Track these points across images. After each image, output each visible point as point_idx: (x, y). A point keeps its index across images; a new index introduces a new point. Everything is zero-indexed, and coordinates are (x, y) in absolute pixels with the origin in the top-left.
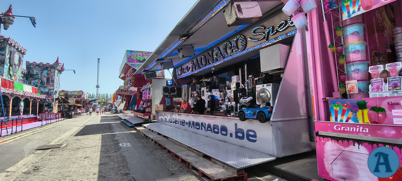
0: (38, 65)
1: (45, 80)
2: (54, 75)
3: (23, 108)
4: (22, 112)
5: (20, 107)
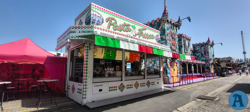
1: (203, 52)
2: (208, 49)
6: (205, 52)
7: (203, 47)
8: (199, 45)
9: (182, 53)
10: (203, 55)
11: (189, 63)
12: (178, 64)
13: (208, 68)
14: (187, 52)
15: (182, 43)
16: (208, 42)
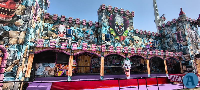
1: (175, 37)
2: (184, 28)
3: (130, 68)
4: (128, 71)
5: (124, 66)
6: (178, 35)
7: (174, 28)
8: (168, 26)
9: (102, 36)
10: (176, 41)
11: (112, 54)
12: (15, 52)
13: (187, 64)
14: (117, 35)
15: (104, 20)
16: (181, 17)
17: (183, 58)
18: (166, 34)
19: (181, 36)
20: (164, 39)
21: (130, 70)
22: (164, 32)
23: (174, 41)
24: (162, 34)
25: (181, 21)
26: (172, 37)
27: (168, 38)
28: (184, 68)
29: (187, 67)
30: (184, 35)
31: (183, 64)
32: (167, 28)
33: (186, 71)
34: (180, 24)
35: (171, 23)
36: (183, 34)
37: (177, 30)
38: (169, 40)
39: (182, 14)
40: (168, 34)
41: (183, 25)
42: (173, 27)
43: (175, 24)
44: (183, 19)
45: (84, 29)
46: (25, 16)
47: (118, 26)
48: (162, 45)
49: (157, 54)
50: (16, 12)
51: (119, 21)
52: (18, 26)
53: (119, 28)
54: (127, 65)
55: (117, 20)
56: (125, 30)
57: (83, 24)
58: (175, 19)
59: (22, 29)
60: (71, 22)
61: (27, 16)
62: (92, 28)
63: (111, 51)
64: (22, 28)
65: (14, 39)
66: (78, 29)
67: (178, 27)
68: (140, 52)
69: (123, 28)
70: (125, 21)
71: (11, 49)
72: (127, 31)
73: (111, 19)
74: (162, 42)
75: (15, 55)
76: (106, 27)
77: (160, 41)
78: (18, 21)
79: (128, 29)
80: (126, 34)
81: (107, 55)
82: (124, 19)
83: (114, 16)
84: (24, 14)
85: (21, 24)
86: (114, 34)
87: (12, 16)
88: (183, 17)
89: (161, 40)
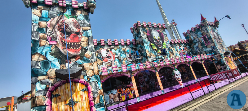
0: (191, 31)
1: (202, 40)
2: (208, 32)
3: (180, 76)
4: (180, 80)
5: (176, 76)
6: (204, 38)
7: (199, 33)
8: (193, 32)
9: (146, 52)
10: (204, 45)
11: (162, 67)
12: (95, 83)
13: (220, 63)
14: (158, 49)
15: (143, 37)
16: (203, 22)
17: (215, 58)
18: (193, 39)
19: (207, 39)
20: (192, 44)
21: (181, 79)
22: (191, 38)
23: (202, 44)
24: (188, 40)
25: (204, 26)
26: (199, 41)
27: (196, 43)
28: (219, 67)
29: (221, 65)
30: (210, 38)
31: (217, 64)
32: (192, 33)
33: (221, 69)
34: (204, 29)
35: (194, 29)
36: (209, 36)
37: (202, 34)
38: (197, 44)
39: (203, 19)
40: (195, 39)
41: (206, 29)
42: (197, 32)
43: (199, 29)
44: (205, 23)
45: (124, 49)
46: (90, 46)
47: (156, 40)
48: (192, 50)
49: (196, 59)
50: (81, 45)
51: (156, 34)
52: (88, 58)
53: (157, 41)
54: (177, 75)
55: (154, 35)
56: (163, 42)
57: (122, 44)
58: (198, 25)
59: (93, 60)
60: (111, 44)
61: (92, 46)
62: (131, 47)
63: (162, 64)
64: (92, 58)
65: (90, 71)
66: (118, 50)
67: (203, 32)
68: (183, 60)
69: (161, 41)
70: (160, 34)
71: (91, 81)
72: (164, 43)
73: (148, 34)
74: (190, 47)
75: (96, 86)
76: (147, 43)
77: (189, 47)
78: (86, 53)
79: (165, 41)
80: (165, 46)
81: (159, 69)
82: (159, 32)
83: (150, 31)
84: (89, 45)
85: (90, 55)
86: (156, 48)
87: (80, 49)
88: (205, 22)
89: (190, 45)
